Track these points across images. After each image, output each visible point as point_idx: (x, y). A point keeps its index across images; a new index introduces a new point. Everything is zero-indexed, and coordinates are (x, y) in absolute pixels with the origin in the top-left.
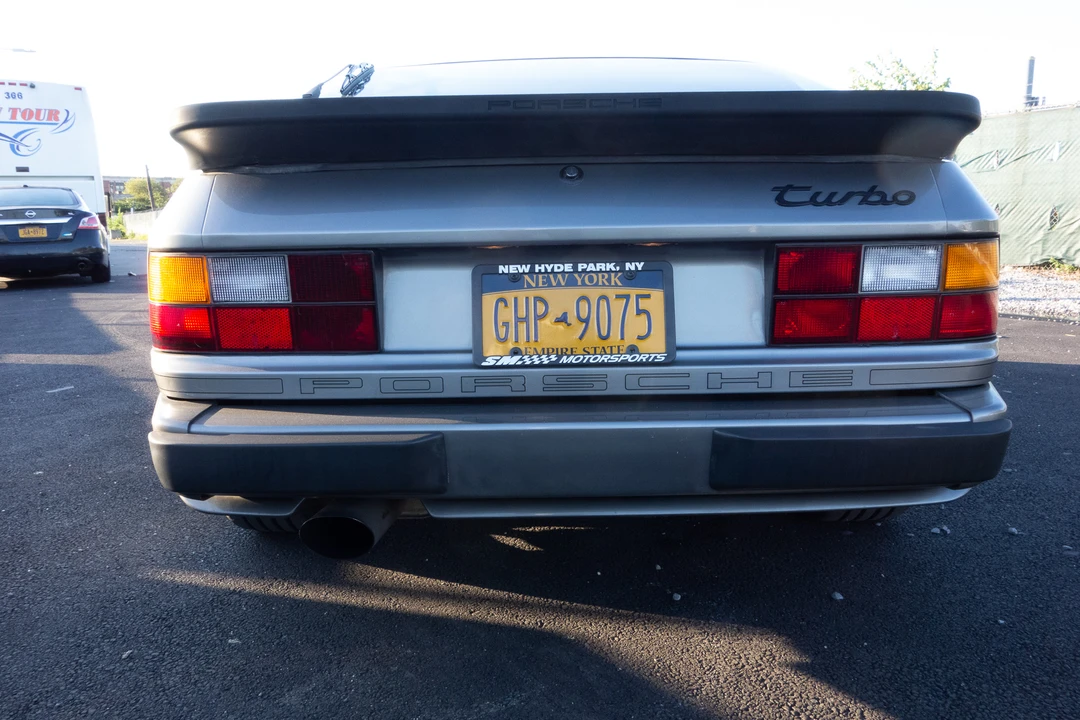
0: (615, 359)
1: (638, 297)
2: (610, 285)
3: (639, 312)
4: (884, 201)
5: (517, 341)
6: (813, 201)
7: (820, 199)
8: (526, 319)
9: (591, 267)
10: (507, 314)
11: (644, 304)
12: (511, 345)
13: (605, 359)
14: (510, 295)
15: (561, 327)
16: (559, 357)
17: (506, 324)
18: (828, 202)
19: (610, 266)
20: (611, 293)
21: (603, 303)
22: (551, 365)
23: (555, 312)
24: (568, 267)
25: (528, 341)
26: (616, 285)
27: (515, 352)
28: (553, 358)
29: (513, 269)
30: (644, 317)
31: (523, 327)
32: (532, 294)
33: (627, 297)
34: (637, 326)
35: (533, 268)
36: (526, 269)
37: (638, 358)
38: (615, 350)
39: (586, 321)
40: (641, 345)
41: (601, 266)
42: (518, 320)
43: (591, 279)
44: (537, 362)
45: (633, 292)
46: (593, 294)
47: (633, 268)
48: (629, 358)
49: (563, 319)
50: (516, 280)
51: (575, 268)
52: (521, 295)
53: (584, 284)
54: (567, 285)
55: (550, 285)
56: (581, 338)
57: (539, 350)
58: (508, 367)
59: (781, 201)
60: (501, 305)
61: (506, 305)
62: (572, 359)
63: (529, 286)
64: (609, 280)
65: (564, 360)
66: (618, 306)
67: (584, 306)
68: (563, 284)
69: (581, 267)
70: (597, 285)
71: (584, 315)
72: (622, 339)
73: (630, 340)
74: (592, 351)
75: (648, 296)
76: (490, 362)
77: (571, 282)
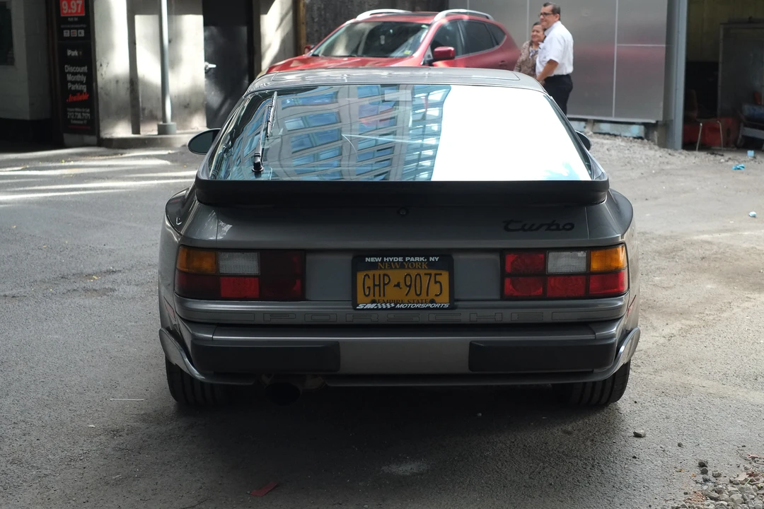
0: (423, 306)
1: (436, 275)
2: (422, 268)
3: (436, 282)
4: (558, 229)
5: (374, 296)
6: (523, 229)
7: (526, 228)
8: (379, 285)
9: (412, 259)
10: (369, 283)
11: (438, 278)
12: (371, 297)
13: (419, 306)
14: (371, 273)
15: (397, 288)
16: (396, 305)
17: (369, 288)
18: (530, 229)
19: (422, 259)
20: (422, 272)
21: (418, 277)
22: (392, 309)
23: (394, 282)
24: (401, 259)
25: (380, 296)
26: (425, 268)
27: (373, 302)
28: (393, 305)
29: (372, 260)
30: (438, 284)
31: (377, 288)
32: (382, 272)
33: (430, 275)
34: (435, 289)
35: (383, 259)
36: (380, 259)
37: (435, 306)
38: (424, 301)
39: (410, 286)
40: (437, 299)
41: (417, 259)
42: (375, 285)
43: (412, 265)
44: (384, 307)
45: (433, 272)
46: (414, 273)
47: (433, 260)
48: (431, 305)
49: (398, 285)
50: (374, 266)
51: (404, 259)
52: (377, 273)
53: (408, 268)
54: (400, 268)
55: (392, 268)
56: (407, 295)
57: (386, 301)
58: (370, 309)
59: (507, 229)
60: (367, 277)
61: (369, 277)
62: (402, 306)
63: (381, 268)
64: (421, 266)
65: (398, 306)
66: (425, 280)
67: (408, 278)
68: (398, 267)
69: (407, 259)
70: (415, 268)
71: (408, 283)
72: (427, 295)
73: (431, 296)
74: (412, 302)
75: (441, 274)
76: (361, 306)
77: (402, 266)
